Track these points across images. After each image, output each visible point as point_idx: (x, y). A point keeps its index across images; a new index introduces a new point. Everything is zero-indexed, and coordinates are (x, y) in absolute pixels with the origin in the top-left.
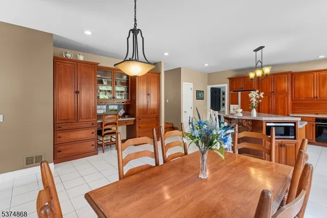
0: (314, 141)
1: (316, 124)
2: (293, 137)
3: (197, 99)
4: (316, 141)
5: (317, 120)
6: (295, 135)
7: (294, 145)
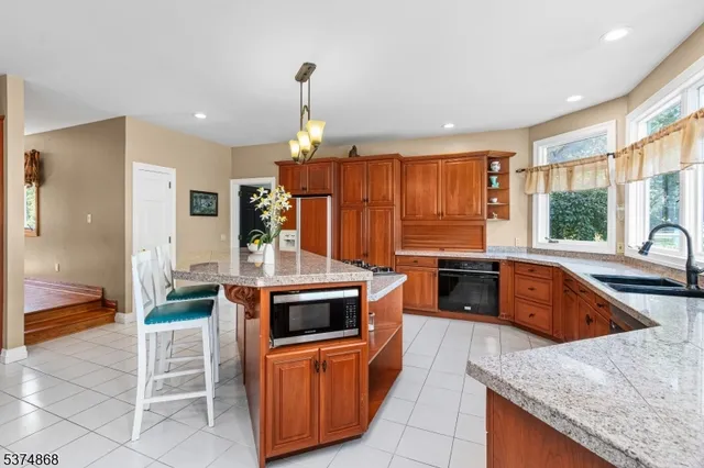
0: (436, 310)
1: (440, 272)
2: (355, 332)
3: (193, 214)
4: (439, 308)
5: (442, 262)
6: (359, 325)
7: (354, 357)
